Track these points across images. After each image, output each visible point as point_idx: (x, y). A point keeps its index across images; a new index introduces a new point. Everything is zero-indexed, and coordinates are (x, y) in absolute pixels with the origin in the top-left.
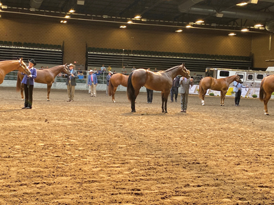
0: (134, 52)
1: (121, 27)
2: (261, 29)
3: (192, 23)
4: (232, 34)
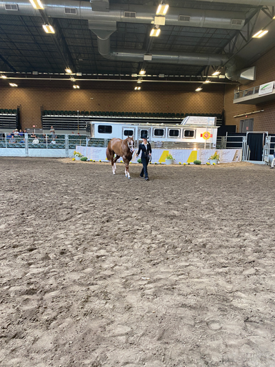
0: (92, 113)
1: (74, 87)
2: (221, 77)
3: (136, 75)
4: (199, 89)
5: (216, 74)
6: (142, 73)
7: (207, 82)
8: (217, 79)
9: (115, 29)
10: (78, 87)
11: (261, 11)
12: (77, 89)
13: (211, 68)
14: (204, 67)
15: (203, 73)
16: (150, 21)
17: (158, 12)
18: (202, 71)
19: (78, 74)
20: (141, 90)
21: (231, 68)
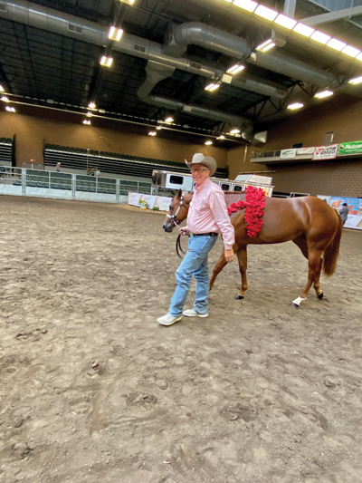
1: (85, 122)
2: (237, 136)
3: (161, 122)
4: (209, 143)
5: (235, 132)
6: (169, 120)
7: (222, 138)
8: (234, 138)
9: (170, 75)
10: (89, 123)
11: (297, 86)
12: (87, 125)
13: (227, 124)
14: (218, 123)
15: (216, 128)
16: (212, 75)
17: (229, 71)
18: (214, 126)
19: (100, 111)
20: (156, 136)
21: (250, 129)
